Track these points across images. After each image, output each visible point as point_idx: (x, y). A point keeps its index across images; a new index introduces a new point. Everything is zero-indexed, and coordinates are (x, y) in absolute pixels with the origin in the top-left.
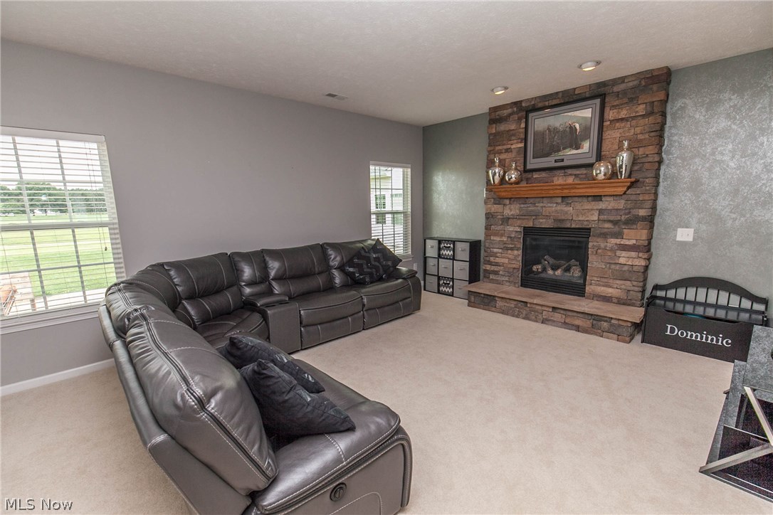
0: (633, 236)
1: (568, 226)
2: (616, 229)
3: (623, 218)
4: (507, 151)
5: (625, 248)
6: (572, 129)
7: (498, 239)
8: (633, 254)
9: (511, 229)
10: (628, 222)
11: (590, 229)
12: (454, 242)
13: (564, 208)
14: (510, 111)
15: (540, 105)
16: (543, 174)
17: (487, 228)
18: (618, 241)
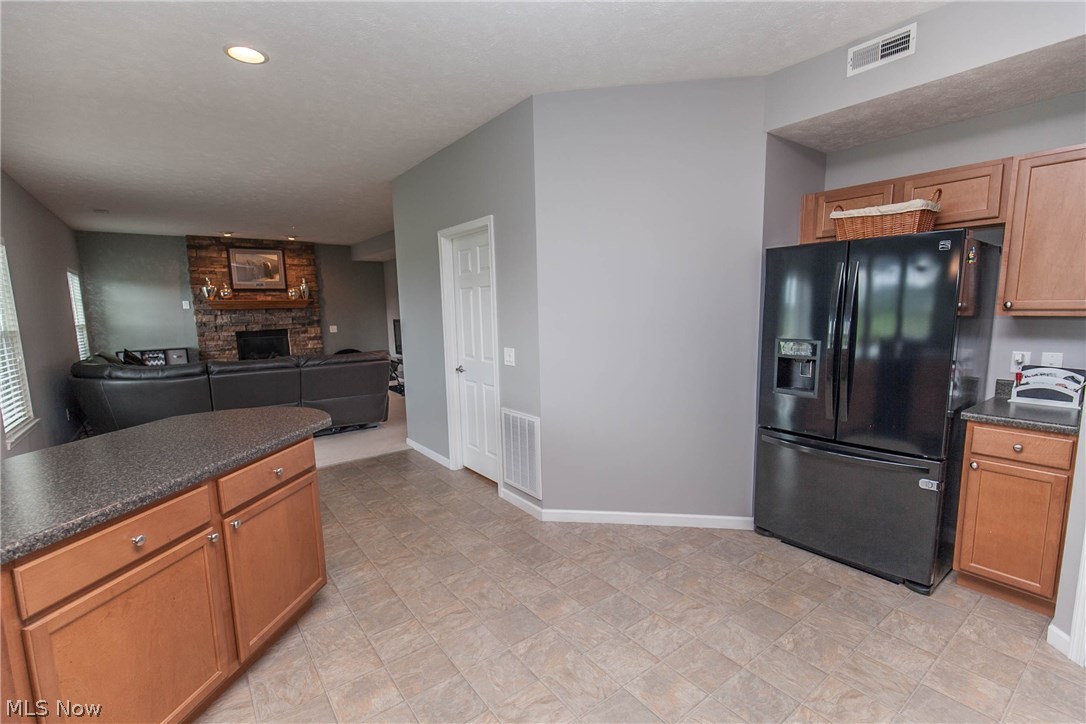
0: (313, 331)
1: (273, 328)
2: (303, 329)
3: (307, 321)
4: (211, 272)
5: (310, 339)
6: (266, 266)
7: (213, 343)
8: (316, 342)
9: (226, 334)
10: (310, 324)
11: (286, 330)
12: (164, 352)
13: (268, 316)
14: (209, 242)
15: (238, 244)
16: (248, 294)
17: (201, 335)
18: (306, 335)
